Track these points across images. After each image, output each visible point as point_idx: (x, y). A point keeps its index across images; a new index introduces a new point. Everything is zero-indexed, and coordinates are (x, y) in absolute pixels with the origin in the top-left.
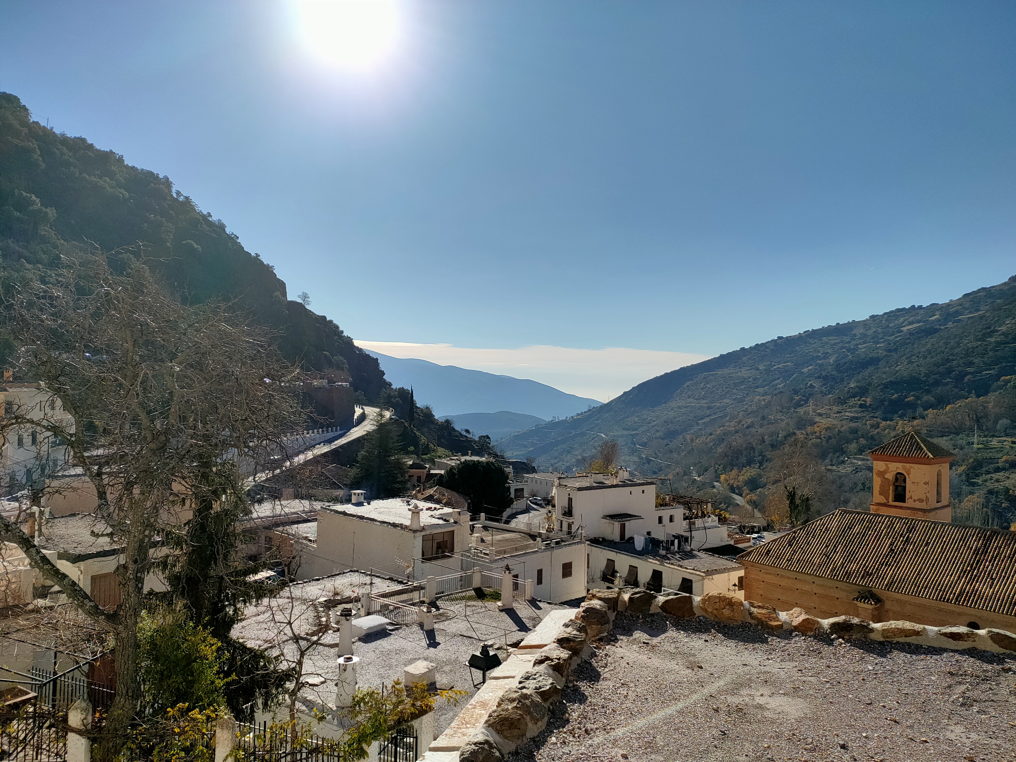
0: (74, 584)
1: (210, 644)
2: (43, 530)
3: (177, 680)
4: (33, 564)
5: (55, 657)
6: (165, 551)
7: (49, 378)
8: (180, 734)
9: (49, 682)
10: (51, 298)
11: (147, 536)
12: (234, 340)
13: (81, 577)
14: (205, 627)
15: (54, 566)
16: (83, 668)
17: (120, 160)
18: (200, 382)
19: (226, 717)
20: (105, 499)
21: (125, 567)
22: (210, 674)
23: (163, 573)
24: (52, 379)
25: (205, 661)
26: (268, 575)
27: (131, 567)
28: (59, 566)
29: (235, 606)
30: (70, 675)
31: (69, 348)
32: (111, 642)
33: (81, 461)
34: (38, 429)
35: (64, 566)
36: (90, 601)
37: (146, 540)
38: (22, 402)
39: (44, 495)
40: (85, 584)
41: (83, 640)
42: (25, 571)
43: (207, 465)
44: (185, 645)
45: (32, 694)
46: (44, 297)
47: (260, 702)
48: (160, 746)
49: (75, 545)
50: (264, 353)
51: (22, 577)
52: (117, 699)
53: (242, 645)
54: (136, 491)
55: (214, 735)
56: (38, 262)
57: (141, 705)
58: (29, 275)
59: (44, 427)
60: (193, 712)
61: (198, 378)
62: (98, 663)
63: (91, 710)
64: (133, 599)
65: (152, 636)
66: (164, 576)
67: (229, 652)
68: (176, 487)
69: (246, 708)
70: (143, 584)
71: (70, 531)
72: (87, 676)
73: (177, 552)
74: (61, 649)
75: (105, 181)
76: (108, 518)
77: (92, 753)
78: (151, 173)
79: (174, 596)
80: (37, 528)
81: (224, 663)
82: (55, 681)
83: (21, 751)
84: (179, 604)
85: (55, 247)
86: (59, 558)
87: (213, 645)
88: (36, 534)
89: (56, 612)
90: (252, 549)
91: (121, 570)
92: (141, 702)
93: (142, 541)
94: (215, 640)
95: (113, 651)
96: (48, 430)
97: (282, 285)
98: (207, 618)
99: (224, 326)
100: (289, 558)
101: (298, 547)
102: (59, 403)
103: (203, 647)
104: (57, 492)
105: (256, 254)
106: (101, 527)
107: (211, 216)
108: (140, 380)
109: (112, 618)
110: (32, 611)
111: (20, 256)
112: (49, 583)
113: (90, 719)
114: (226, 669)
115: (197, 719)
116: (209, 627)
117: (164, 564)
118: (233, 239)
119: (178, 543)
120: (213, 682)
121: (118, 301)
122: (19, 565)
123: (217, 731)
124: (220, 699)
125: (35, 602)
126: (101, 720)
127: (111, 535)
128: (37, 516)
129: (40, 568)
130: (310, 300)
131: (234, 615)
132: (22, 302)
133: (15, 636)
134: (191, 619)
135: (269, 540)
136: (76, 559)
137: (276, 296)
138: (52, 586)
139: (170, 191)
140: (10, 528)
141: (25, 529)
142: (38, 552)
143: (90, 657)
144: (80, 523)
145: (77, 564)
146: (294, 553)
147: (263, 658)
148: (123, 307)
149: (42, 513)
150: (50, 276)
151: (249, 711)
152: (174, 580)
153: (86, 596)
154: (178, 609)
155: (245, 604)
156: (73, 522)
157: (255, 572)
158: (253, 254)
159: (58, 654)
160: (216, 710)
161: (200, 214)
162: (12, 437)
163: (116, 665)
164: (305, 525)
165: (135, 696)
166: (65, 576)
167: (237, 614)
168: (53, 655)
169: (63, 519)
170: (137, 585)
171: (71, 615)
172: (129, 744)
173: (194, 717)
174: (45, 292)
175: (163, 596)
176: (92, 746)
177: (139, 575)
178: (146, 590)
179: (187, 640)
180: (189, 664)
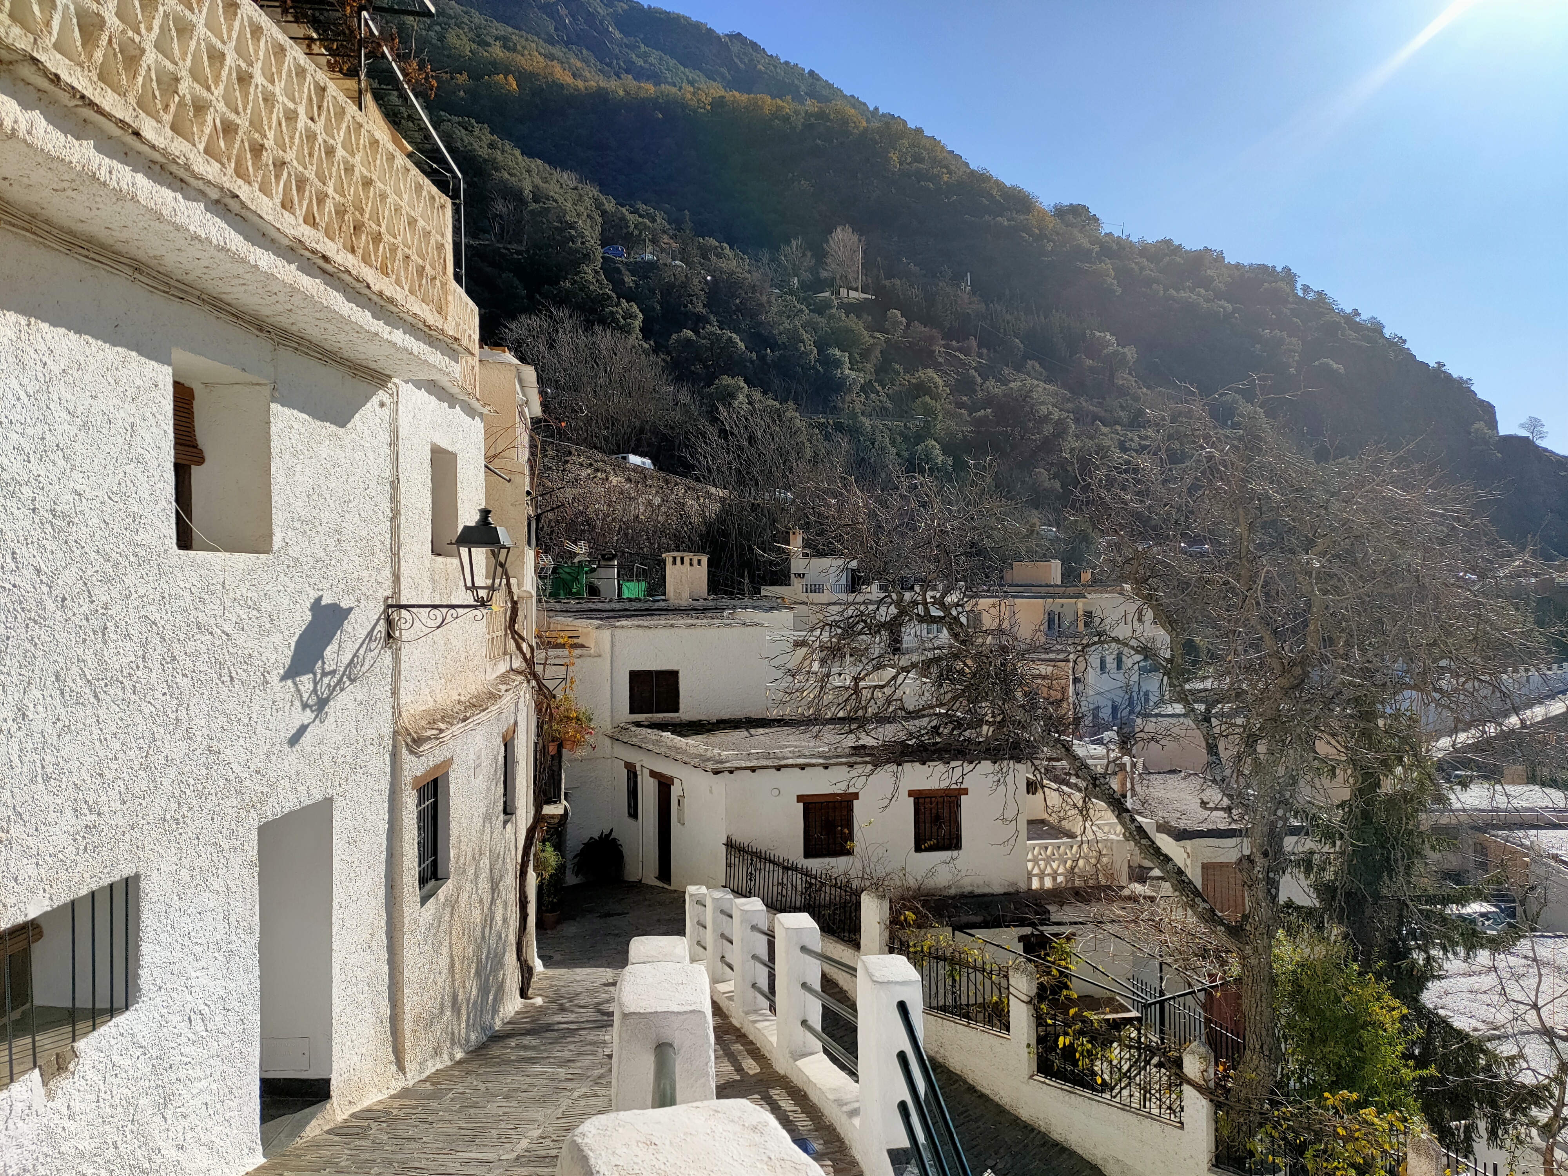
0: (1180, 872)
1: (1388, 1006)
2: (1138, 788)
3: (1335, 1050)
4: (1127, 834)
5: (1161, 971)
6: (1309, 844)
7: (1136, 581)
8: (1346, 1140)
9: (1155, 1003)
10: (1136, 471)
11: (1280, 818)
12: (1410, 512)
13: (1189, 862)
14: (1379, 977)
15: (1153, 843)
16: (1199, 994)
17: (1220, 257)
18: (1353, 583)
19: (1424, 1136)
20: (1217, 754)
21: (1250, 859)
22: (1391, 1055)
23: (1306, 878)
24: (1139, 582)
25: (1381, 1032)
26: (1483, 910)
27: (1260, 862)
28: (1159, 843)
29: (1427, 952)
30: (1182, 999)
31: (1161, 538)
32: (1235, 968)
33: (1183, 697)
34: (1126, 650)
35: (1165, 842)
36: (1204, 901)
37: (1280, 824)
38: (1106, 613)
39: (1136, 742)
40: (1194, 874)
41: (1196, 955)
42: (1118, 841)
43: (1369, 716)
44: (1348, 999)
45: (1134, 1014)
46: (1126, 471)
47: (1482, 1125)
48: (1316, 1147)
49: (1178, 815)
50: (1462, 531)
51: (1114, 850)
52: (1248, 1053)
53: (1444, 1022)
54: (1262, 748)
55: (1404, 1159)
56: (1117, 423)
57: (1282, 1073)
58: (1107, 442)
59: (1132, 648)
60: (1367, 1111)
61: (1350, 578)
62: (1219, 994)
63: (1213, 1060)
64: (1264, 912)
65: (1294, 972)
66: (1309, 882)
67: (1421, 1027)
68: (1322, 748)
69: (1457, 1128)
70: (1277, 889)
71: (1172, 795)
72: (1204, 1007)
73: (1326, 849)
74: (1169, 960)
75: (1199, 295)
76: (1221, 783)
77: (1216, 1123)
78: (1264, 267)
79: (1326, 916)
80: (1129, 785)
81: (1414, 1043)
82: (1162, 1003)
83: (1125, 1088)
84: (1335, 931)
85: (1136, 399)
86: (1158, 831)
87: (1394, 1009)
88: (1129, 794)
89: (1158, 906)
90: (1453, 861)
91: (1245, 863)
92: (1283, 1068)
93: (1273, 825)
94: (1397, 1003)
95: (1238, 980)
96: (1138, 652)
97: (1488, 411)
98: (1381, 963)
99: (1390, 490)
100: (1522, 887)
101: (1541, 871)
102: (1149, 615)
103: (1376, 1008)
104: (1152, 739)
105: (1438, 363)
106: (1214, 795)
107: (1359, 314)
108: (1261, 582)
109: (1236, 931)
110: (1129, 898)
111: (1096, 417)
112: (1147, 863)
113: (1211, 1071)
114: (1417, 1052)
115: (1373, 1124)
116: (1385, 979)
117: (1307, 864)
118: (1397, 346)
119: (1329, 835)
120: (1396, 1070)
121: (1225, 467)
122: (1110, 832)
123: (1410, 1155)
124: (1410, 1100)
125: (1132, 886)
126: (1226, 1077)
127: (1229, 809)
128: (1128, 769)
129: (1137, 843)
130: (1544, 429)
131: (1425, 966)
132: (1101, 480)
133: (1108, 927)
134: (1355, 960)
135: (1482, 849)
136: (1181, 835)
137: (1477, 430)
138: (1151, 869)
139: (1293, 288)
140: (1098, 782)
141: (1115, 784)
142: (1133, 820)
143: (1207, 983)
144: (1184, 784)
145: (1182, 843)
146: (1533, 881)
147: (1485, 1052)
148: (1232, 474)
149: (1134, 765)
150: (1132, 440)
151: (1462, 1135)
152: (1326, 891)
153: (1197, 893)
154: (1333, 938)
155: (1445, 954)
156: (1173, 781)
157: (1462, 900)
158: (1432, 364)
159: (1164, 966)
160: (1406, 1120)
161: (1341, 313)
162: (1094, 660)
163: (1245, 1003)
164: (1552, 833)
165: (1273, 1057)
166: (1167, 859)
167: (1432, 967)
168: (1158, 966)
169: (1160, 776)
170: (1269, 891)
171: (1178, 915)
172: (1268, 1127)
173: (1369, 1118)
174: (1128, 463)
175: (1308, 913)
176: (1216, 1113)
177: (1271, 875)
178: (1282, 899)
179: (1350, 992)
180: (1353, 1031)
